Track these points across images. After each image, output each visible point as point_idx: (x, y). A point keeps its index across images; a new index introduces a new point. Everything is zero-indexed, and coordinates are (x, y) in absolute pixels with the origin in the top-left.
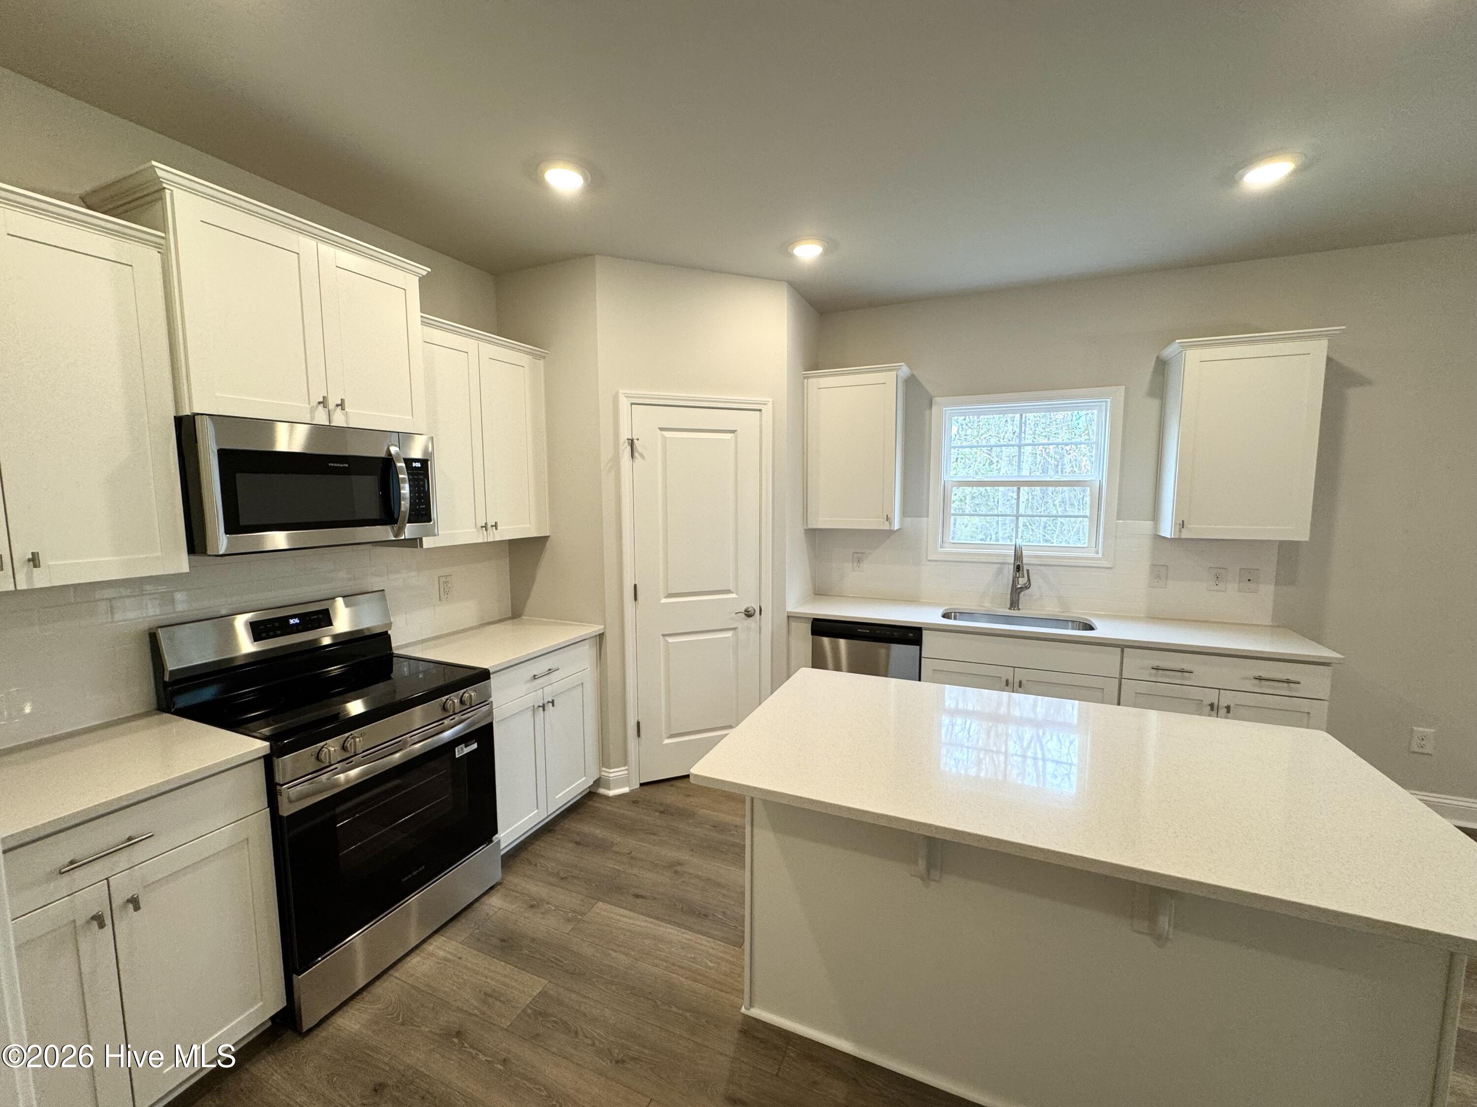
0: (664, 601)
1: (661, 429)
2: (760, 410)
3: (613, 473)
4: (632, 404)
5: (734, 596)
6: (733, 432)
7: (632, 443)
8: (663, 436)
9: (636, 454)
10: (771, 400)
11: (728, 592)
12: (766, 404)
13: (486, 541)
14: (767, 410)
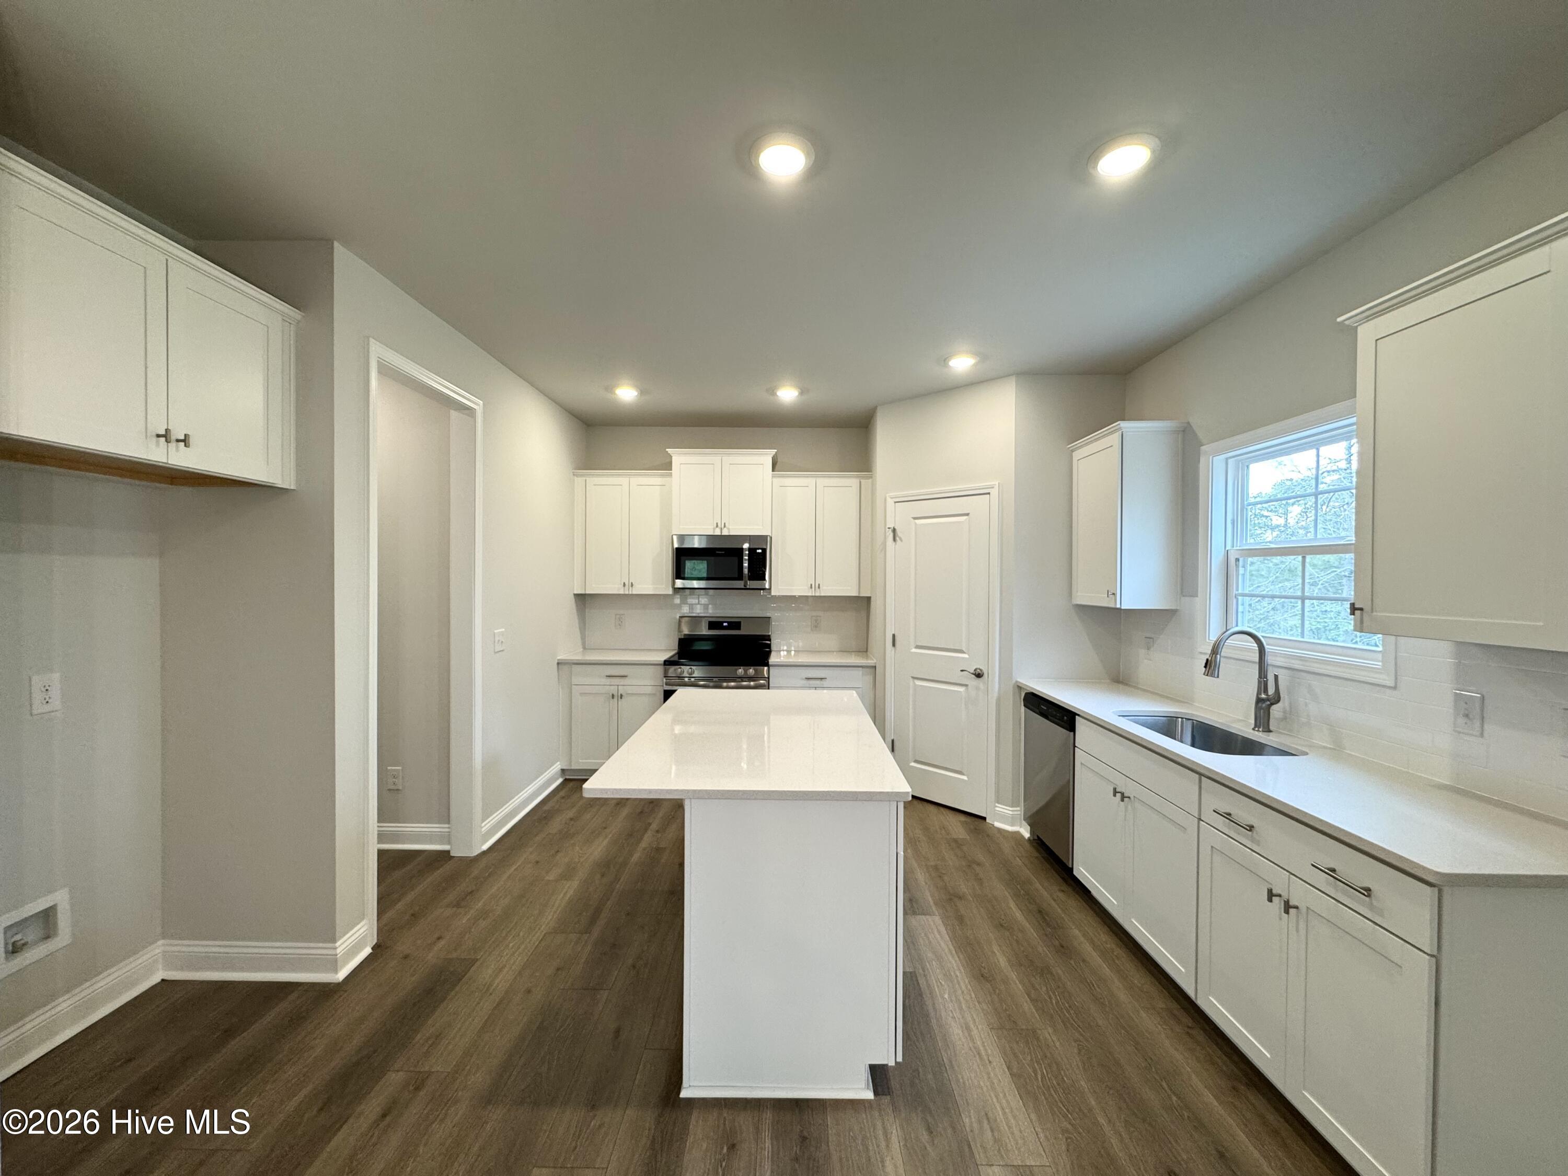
0: (914, 650)
1: (915, 518)
2: (989, 493)
3: (883, 552)
4: (895, 502)
5: (966, 656)
6: (967, 515)
7: (894, 530)
8: (916, 523)
9: (897, 538)
10: (997, 483)
11: (961, 651)
12: (993, 488)
13: (814, 595)
14: (994, 492)
